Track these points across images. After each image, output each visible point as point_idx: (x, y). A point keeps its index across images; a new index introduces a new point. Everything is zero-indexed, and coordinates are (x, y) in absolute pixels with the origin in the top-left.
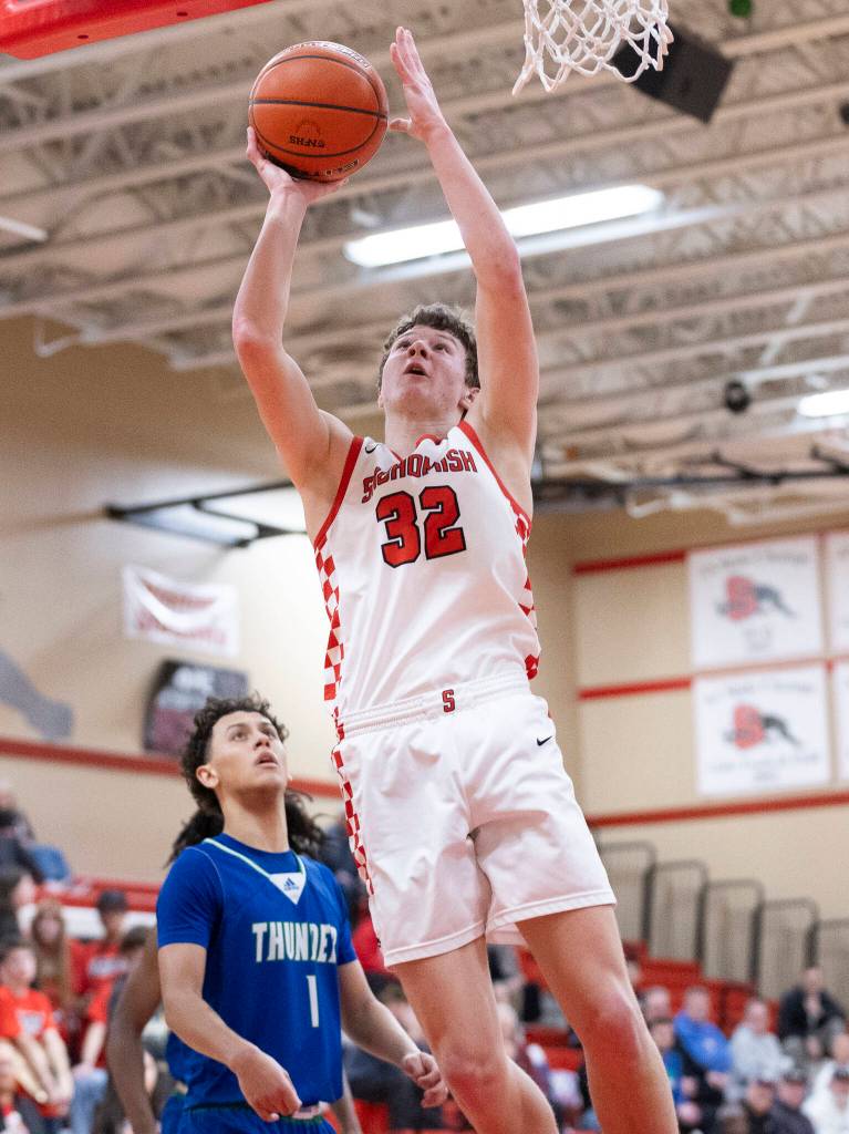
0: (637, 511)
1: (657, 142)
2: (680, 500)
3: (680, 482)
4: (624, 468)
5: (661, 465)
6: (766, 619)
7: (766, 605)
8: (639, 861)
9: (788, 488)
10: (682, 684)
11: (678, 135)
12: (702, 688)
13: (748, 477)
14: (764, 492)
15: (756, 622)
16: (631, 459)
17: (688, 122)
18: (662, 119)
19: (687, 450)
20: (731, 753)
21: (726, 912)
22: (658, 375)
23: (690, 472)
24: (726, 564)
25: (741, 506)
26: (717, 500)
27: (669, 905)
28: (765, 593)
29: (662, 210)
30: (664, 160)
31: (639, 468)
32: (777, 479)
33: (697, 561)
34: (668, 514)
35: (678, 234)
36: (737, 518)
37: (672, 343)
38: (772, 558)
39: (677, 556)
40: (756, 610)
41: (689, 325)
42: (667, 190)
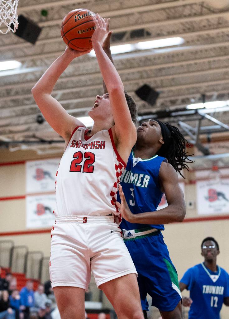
0: (12, 150)
1: (20, 49)
2: (24, 147)
3: (24, 142)
4: (9, 138)
5: (19, 137)
6: (47, 181)
7: (47, 176)
8: (9, 246)
9: (53, 145)
10: (23, 197)
11: (26, 47)
12: (28, 199)
13: (43, 141)
14: (47, 146)
15: (43, 181)
16: (11, 135)
17: (28, 44)
18: (22, 43)
19: (26, 134)
20: (36, 217)
21: (33, 260)
22: (19, 113)
23: (27, 139)
24: (36, 165)
25: (41, 149)
26: (34, 147)
27: (17, 258)
28: (46, 173)
29: (21, 68)
30: (22, 54)
31: (13, 138)
32: (50, 142)
33: (28, 164)
34: (20, 151)
35: (26, 74)
36: (40, 153)
37: (23, 104)
38: (49, 164)
39: (23, 162)
40: (44, 178)
41: (28, 99)
42: (23, 62)
